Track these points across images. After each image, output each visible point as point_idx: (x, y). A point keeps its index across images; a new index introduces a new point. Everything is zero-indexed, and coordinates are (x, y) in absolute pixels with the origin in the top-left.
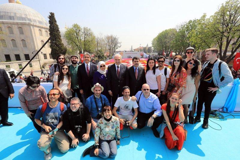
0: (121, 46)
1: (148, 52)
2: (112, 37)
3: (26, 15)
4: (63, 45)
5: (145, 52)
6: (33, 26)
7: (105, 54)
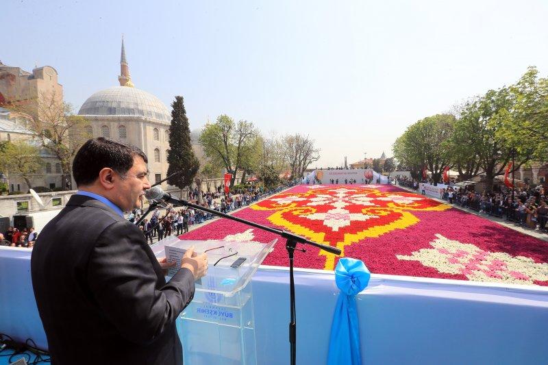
0: (319, 157)
1: (386, 170)
2: (297, 138)
3: (137, 104)
4: (193, 156)
5: (378, 171)
6: (145, 122)
7: (281, 176)
